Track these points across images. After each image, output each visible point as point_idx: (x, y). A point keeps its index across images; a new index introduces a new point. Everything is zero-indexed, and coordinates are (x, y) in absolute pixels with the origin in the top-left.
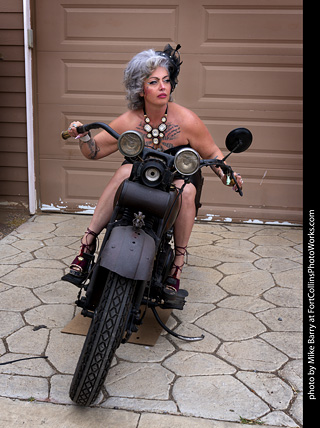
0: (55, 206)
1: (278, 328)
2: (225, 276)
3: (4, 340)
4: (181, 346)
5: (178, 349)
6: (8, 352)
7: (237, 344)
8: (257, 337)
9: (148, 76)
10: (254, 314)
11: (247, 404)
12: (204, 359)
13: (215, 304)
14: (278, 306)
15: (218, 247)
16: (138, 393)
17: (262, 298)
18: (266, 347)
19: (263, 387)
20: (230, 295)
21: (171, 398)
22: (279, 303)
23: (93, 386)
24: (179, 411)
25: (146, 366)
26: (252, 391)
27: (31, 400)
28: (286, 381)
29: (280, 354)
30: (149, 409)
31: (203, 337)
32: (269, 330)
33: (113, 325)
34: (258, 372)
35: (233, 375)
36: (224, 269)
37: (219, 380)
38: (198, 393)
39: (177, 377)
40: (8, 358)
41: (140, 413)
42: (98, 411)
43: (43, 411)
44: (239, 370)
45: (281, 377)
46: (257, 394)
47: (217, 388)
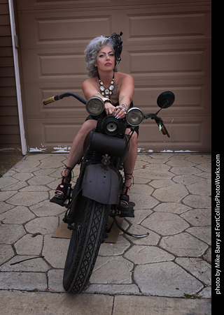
0: (38, 149)
1: (197, 224)
2: (155, 189)
3: (13, 246)
4: (134, 242)
5: (132, 244)
6: (16, 254)
7: (172, 237)
8: (184, 231)
9: (98, 52)
10: (179, 215)
11: (187, 282)
12: (151, 251)
13: (152, 209)
14: (194, 208)
15: (147, 169)
16: (110, 280)
17: (182, 203)
18: (191, 238)
19: (195, 269)
20: (161, 202)
21: (134, 282)
22: (194, 206)
24: (140, 292)
25: (113, 258)
26: (188, 272)
27: (35, 291)
28: (210, 263)
29: (202, 243)
30: (119, 292)
31: (148, 234)
32: (191, 226)
33: (95, 239)
34: (189, 257)
35: (173, 261)
36: (154, 184)
37: (164, 265)
38: (151, 276)
39: (135, 266)
40: (17, 259)
41: (114, 295)
43: (45, 299)
44: (176, 257)
45: (206, 261)
46: (192, 275)
47: (164, 272)
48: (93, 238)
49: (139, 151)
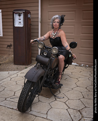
1: (86, 97)
2: (79, 81)
3: (15, 92)
4: (57, 99)
6: (14, 95)
7: (72, 100)
8: (79, 99)
10: (81, 93)
11: (66, 118)
12: (61, 104)
13: (72, 89)
14: (89, 91)
15: (81, 73)
17: (86, 88)
18: (80, 102)
19: (73, 114)
20: (78, 86)
21: (47, 114)
23: (21, 108)
24: (47, 117)
25: (45, 103)
26: (70, 115)
27: (12, 109)
28: (81, 113)
29: (83, 105)
30: (39, 116)
31: (64, 97)
32: (84, 98)
34: (74, 109)
35: (67, 110)
36: (80, 79)
37: (62, 110)
38: (54, 113)
39: (51, 108)
40: (14, 97)
41: (36, 116)
42: (26, 114)
44: (69, 108)
45: (80, 112)
46: (70, 116)
47: (60, 113)
48: (24, 93)
49: (82, 65)
